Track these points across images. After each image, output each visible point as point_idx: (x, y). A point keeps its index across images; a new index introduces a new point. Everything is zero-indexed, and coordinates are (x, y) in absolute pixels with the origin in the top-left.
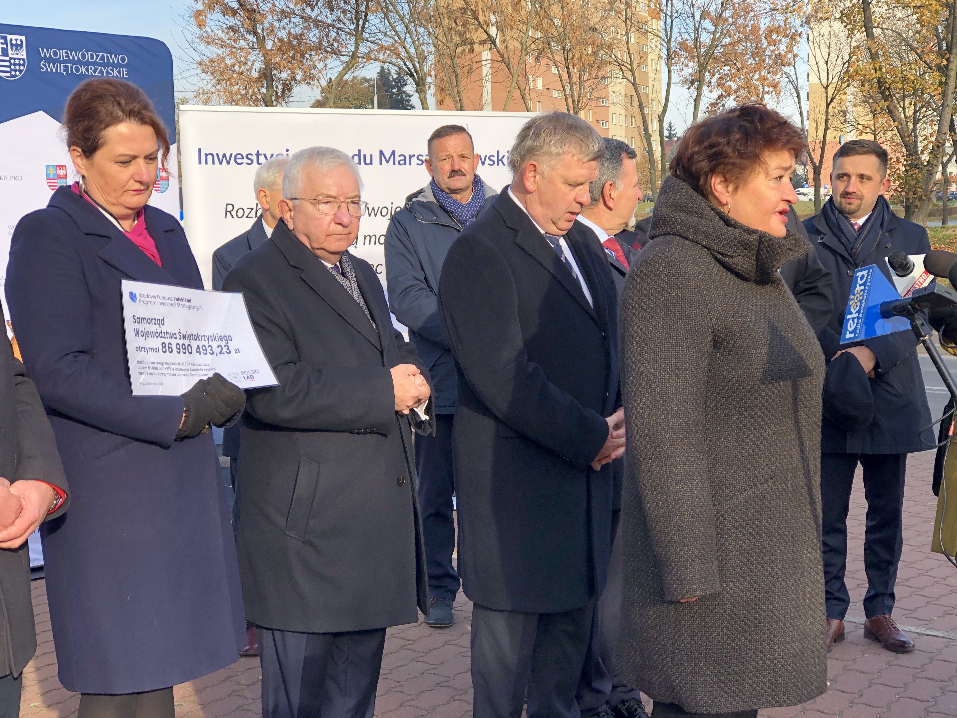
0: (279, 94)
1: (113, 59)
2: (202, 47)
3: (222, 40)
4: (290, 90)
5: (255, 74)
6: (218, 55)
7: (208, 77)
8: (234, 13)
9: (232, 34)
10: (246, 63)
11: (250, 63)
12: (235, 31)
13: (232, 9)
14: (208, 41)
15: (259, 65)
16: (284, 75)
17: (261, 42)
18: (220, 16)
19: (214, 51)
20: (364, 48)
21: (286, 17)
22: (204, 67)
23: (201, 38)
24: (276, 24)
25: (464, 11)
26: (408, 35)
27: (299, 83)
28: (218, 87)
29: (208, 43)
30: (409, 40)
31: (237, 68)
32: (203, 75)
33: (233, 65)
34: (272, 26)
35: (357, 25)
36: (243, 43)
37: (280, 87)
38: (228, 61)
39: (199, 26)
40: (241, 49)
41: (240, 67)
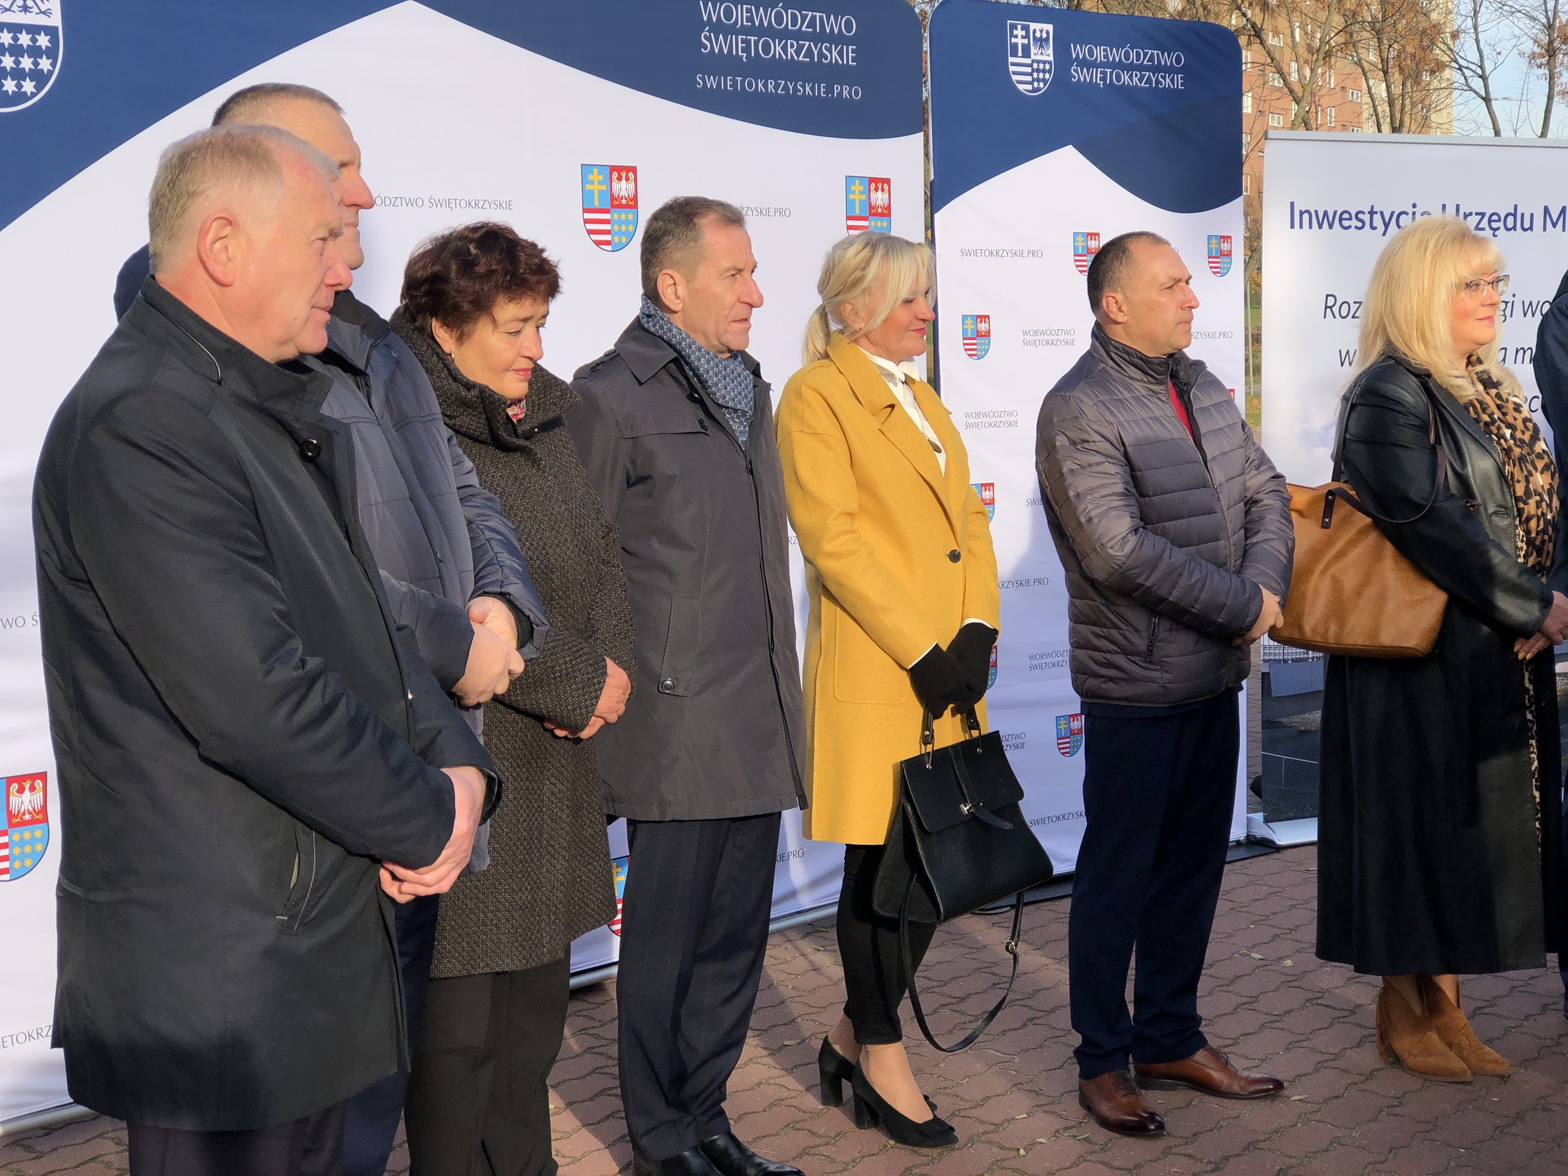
1: (1166, 59)
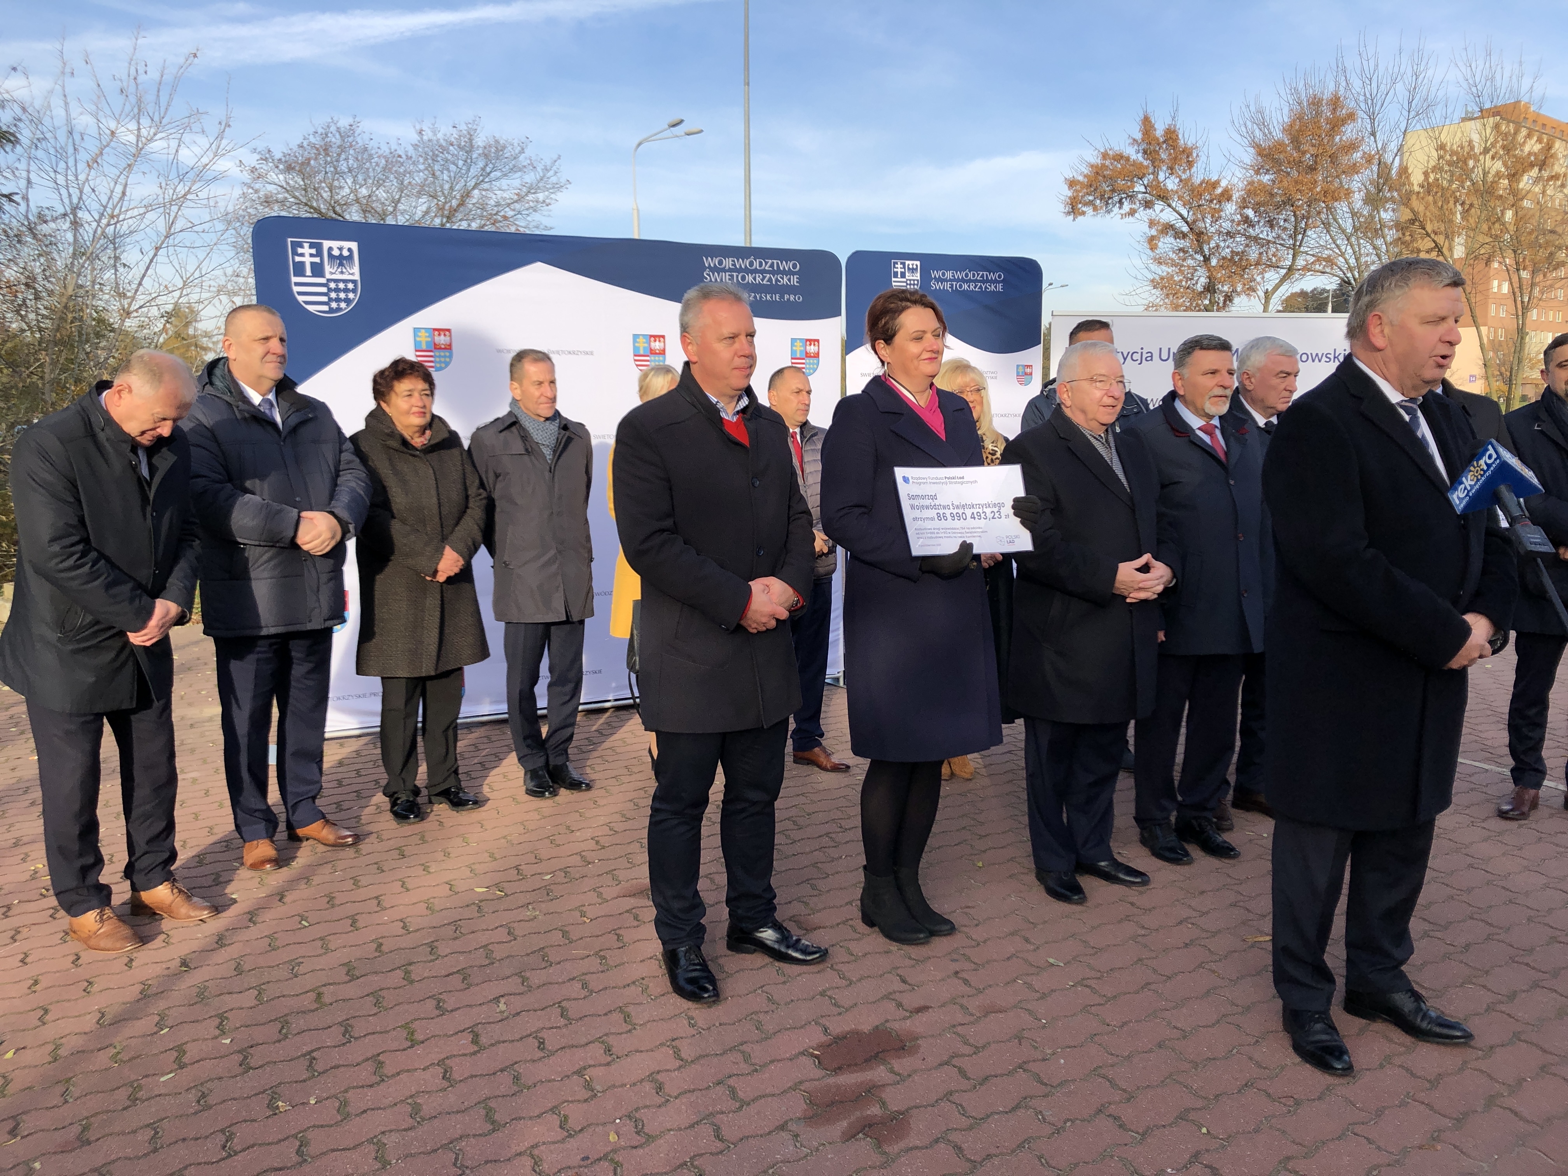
0: (1221, 305)
2: (1154, 267)
3: (1172, 260)
4: (1231, 301)
5: (1199, 288)
6: (1168, 273)
7: (1157, 292)
8: (1184, 236)
9: (1181, 254)
10: (1191, 279)
11: (1196, 278)
12: (1185, 252)
13: (1182, 232)
14: (1159, 261)
15: (1203, 281)
16: (1226, 288)
17: (1207, 260)
18: (1172, 240)
19: (1164, 270)
20: (1301, 262)
21: (1231, 237)
22: (1155, 284)
23: (1155, 259)
24: (1222, 244)
25: (1412, 222)
26: (1349, 247)
27: (1239, 294)
28: (1166, 301)
29: (1160, 263)
30: (1350, 251)
31: (1184, 283)
32: (1154, 291)
33: (1181, 281)
34: (1218, 246)
35: (1296, 241)
36: (1190, 262)
37: (1222, 299)
38: (1176, 278)
39: (1151, 249)
40: (1189, 266)
41: (1186, 282)
